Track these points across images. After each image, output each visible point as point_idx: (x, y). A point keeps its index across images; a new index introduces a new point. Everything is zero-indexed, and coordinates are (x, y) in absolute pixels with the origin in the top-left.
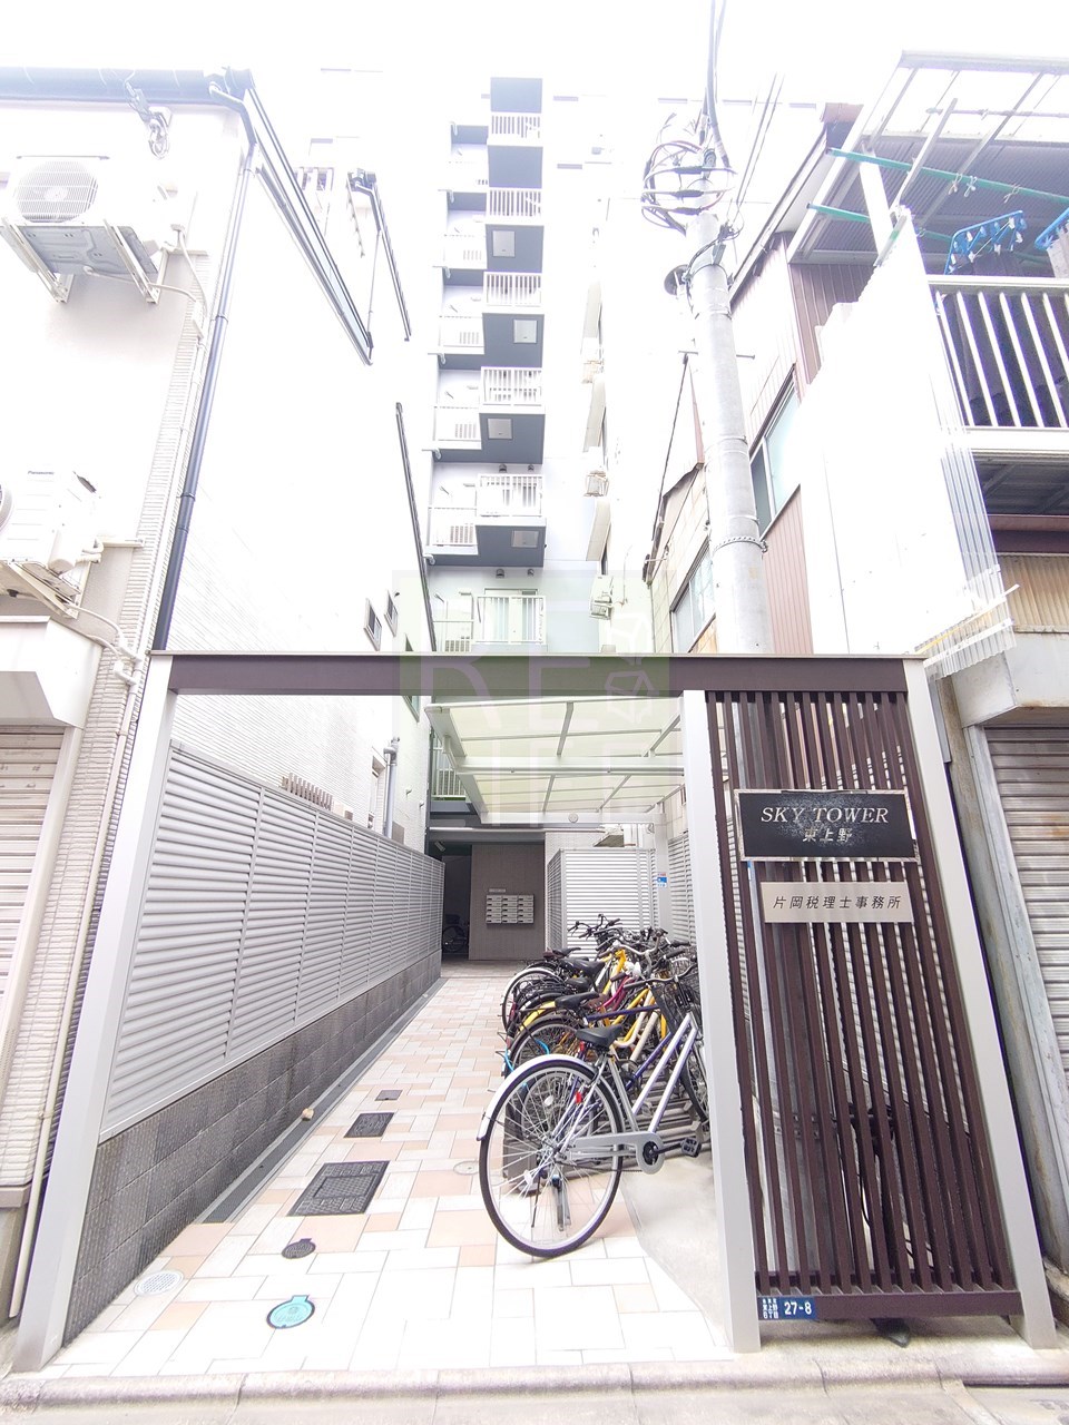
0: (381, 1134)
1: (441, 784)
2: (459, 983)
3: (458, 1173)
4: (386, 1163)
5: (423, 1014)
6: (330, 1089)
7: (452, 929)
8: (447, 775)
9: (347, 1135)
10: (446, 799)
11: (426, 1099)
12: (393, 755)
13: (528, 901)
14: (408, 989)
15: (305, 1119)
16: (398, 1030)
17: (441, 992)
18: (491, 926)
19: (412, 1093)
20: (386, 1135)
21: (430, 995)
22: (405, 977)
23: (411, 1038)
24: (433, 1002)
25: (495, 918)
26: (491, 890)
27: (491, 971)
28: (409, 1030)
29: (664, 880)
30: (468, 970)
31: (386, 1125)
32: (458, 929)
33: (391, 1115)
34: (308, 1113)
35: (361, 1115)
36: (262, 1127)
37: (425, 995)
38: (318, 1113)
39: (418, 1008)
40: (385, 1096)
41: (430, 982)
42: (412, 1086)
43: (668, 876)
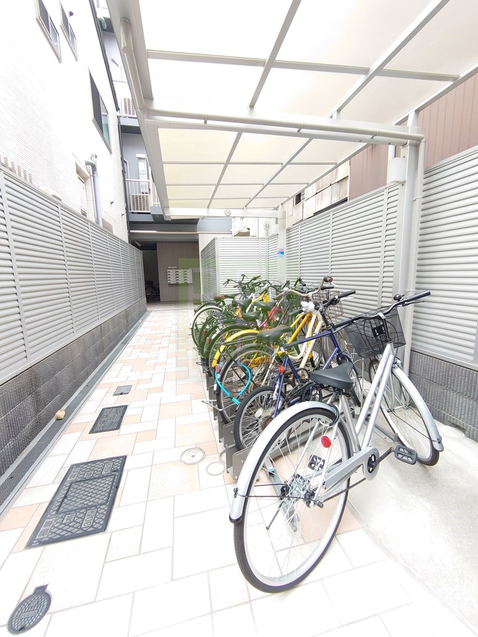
0: (118, 428)
1: (134, 204)
2: (158, 314)
3: (185, 463)
4: (125, 458)
5: (140, 331)
6: (80, 389)
7: (150, 287)
8: (137, 198)
9: (92, 432)
10: (138, 213)
11: (150, 391)
12: (94, 167)
13: (189, 272)
14: (129, 320)
15: (58, 419)
16: (125, 343)
17: (149, 318)
18: (170, 285)
19: (139, 387)
20: (123, 427)
21: (142, 320)
22: (127, 313)
23: (134, 347)
24: (145, 324)
25: (172, 280)
26: (169, 267)
27: (174, 307)
28: (133, 341)
29: (282, 253)
30: (161, 307)
31: (122, 417)
32: (153, 288)
33: (125, 407)
34: (61, 413)
35: (103, 410)
36: (10, 443)
37: (140, 321)
38: (69, 412)
39: (136, 328)
40: (121, 392)
41: (142, 314)
42: (139, 382)
43: (285, 251)
